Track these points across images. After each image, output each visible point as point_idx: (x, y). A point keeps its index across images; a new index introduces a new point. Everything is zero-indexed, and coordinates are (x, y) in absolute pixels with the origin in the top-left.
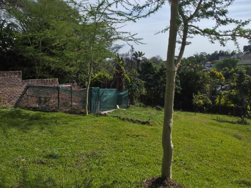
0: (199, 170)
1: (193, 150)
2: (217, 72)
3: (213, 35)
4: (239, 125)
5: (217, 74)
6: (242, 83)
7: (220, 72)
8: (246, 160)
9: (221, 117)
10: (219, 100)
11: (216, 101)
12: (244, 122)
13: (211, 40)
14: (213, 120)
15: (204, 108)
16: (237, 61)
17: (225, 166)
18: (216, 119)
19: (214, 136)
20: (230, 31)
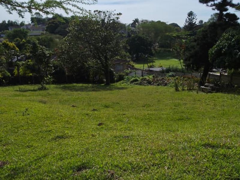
0: (17, 141)
1: (5, 125)
2: (9, 42)
3: (10, 5)
4: (41, 91)
5: (10, 45)
6: (37, 53)
7: (13, 43)
8: (55, 119)
9: (22, 87)
10: (17, 71)
11: (15, 73)
12: (43, 88)
13: (8, 10)
14: (17, 92)
15: (4, 80)
16: (27, 32)
17: (40, 130)
18: (18, 90)
19: (23, 106)
20: (25, 3)
